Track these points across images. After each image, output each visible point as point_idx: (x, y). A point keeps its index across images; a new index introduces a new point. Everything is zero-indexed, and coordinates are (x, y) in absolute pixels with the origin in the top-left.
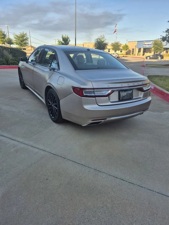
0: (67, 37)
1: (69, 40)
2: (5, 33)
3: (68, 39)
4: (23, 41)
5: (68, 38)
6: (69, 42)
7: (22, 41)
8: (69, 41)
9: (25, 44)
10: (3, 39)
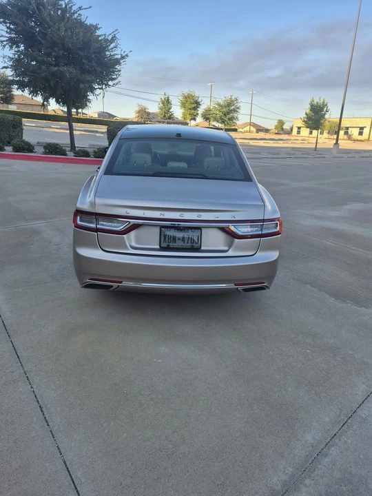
0: (324, 102)
1: (325, 109)
2: (200, 100)
3: (323, 108)
4: (228, 113)
5: (325, 105)
6: (325, 114)
7: (225, 115)
8: (327, 111)
9: (231, 119)
10: (193, 111)
